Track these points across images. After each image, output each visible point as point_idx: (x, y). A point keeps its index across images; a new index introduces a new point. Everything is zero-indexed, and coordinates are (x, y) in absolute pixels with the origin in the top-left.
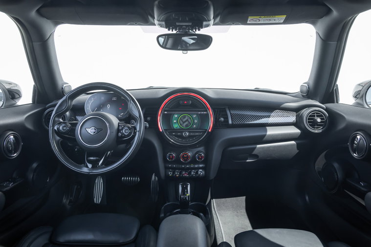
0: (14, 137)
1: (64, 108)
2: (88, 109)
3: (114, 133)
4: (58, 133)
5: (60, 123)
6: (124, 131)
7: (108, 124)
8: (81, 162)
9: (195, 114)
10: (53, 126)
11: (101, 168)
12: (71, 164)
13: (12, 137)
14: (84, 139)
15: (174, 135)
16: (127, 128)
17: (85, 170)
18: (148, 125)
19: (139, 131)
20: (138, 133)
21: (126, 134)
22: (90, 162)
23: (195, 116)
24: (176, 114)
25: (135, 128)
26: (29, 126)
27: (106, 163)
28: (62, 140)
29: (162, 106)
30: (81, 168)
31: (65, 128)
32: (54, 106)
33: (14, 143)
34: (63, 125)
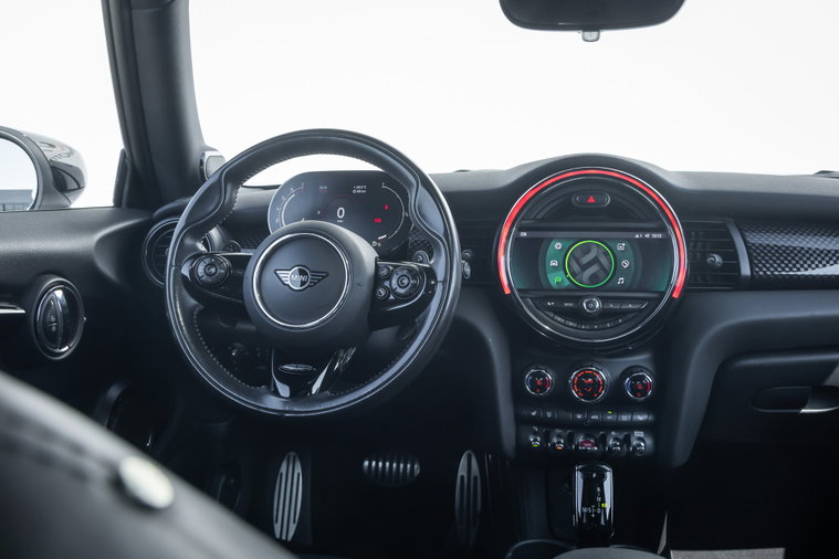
0: (66, 293)
1: (211, 208)
2: (281, 224)
3: (365, 289)
4: (191, 285)
5: (198, 256)
6: (394, 281)
7: (346, 262)
8: (259, 379)
9: (621, 240)
10: (179, 266)
11: (318, 399)
12: (227, 382)
13: (59, 294)
14: (267, 302)
15: (550, 309)
16: (405, 272)
17: (273, 403)
18: (468, 270)
19: (444, 282)
20: (439, 288)
21: (402, 291)
22: (286, 378)
23: (621, 247)
24: (559, 239)
25: (431, 273)
26: (106, 267)
27: (335, 385)
28: (201, 307)
30: (258, 397)
31: (213, 270)
32: (178, 212)
33: (65, 316)
34: (207, 261)
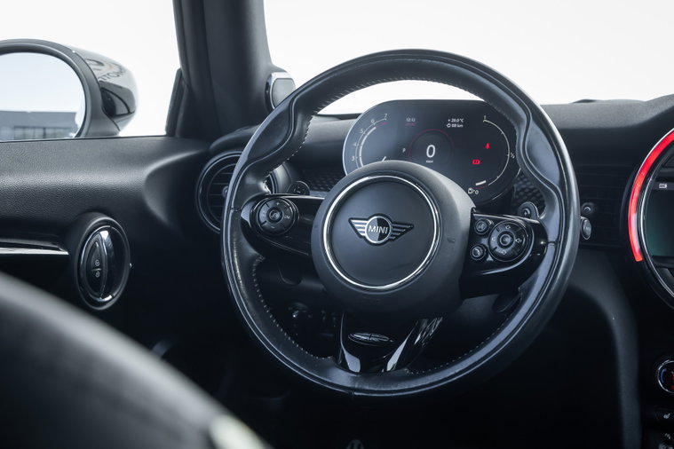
0: (112, 235)
1: (278, 142)
2: (358, 163)
3: (457, 247)
4: (252, 232)
5: (261, 198)
6: (494, 239)
7: (435, 212)
8: (324, 348)
10: (238, 210)
11: (394, 377)
12: (287, 349)
13: (105, 235)
14: (338, 255)
16: (508, 228)
17: (340, 378)
18: (588, 229)
19: (556, 243)
20: (550, 250)
21: (503, 252)
22: (356, 349)
25: (540, 231)
26: (156, 207)
27: (417, 361)
28: (261, 258)
29: (652, 154)
30: (323, 370)
31: (277, 215)
32: (240, 144)
33: (110, 260)
34: (271, 204)
